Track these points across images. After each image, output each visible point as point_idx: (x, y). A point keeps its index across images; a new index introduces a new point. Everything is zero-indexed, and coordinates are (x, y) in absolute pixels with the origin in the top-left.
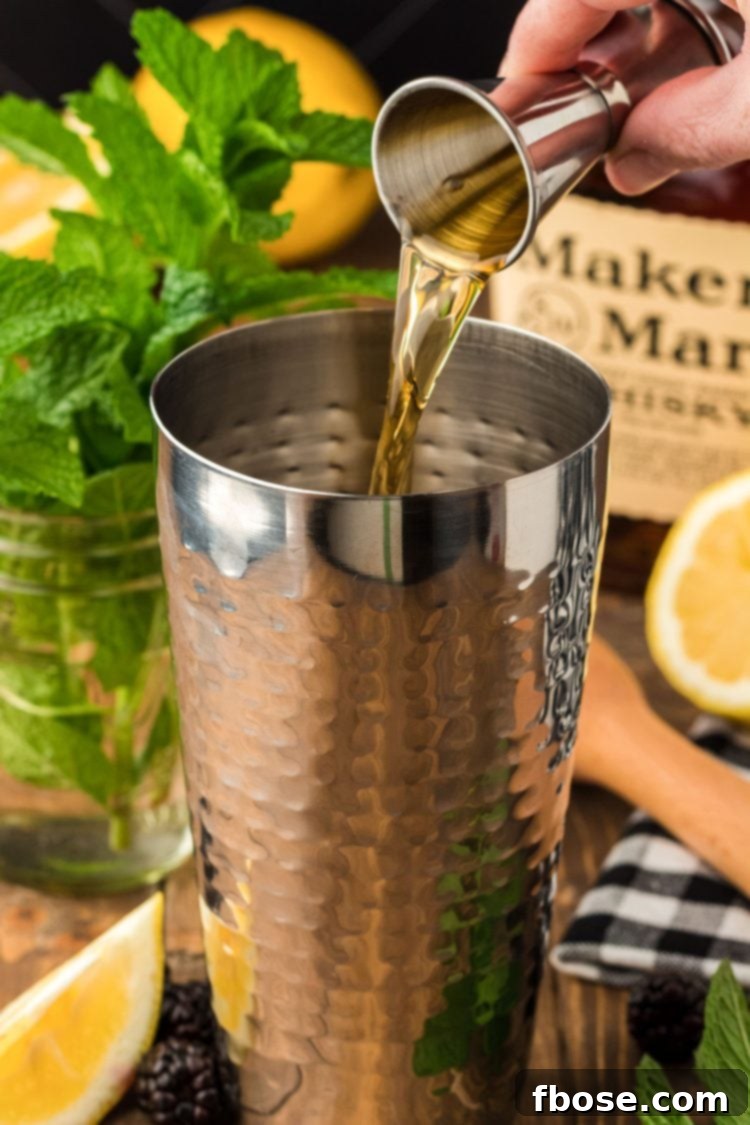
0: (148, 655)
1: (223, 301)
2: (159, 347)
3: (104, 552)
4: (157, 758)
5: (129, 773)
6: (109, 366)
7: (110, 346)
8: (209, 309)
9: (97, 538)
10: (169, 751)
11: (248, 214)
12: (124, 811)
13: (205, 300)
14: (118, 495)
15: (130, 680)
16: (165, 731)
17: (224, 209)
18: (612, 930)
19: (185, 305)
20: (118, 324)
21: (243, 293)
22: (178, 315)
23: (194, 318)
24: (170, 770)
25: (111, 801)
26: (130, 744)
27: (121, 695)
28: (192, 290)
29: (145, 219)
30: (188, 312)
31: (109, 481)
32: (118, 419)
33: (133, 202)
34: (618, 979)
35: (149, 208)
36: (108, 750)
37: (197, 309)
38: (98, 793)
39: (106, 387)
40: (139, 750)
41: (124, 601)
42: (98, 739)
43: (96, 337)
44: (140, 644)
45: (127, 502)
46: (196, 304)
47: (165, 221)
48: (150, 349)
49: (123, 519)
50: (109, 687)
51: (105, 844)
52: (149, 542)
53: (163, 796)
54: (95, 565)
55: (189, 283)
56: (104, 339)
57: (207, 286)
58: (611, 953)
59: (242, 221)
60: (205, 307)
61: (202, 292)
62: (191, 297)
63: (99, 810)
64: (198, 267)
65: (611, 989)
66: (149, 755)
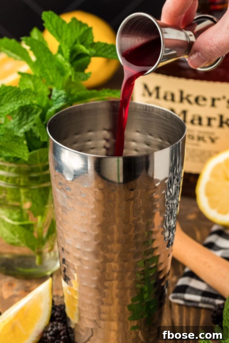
0: (47, 206)
1: (70, 99)
2: (50, 113)
3: (34, 175)
4: (50, 237)
5: (42, 242)
6: (36, 119)
7: (36, 113)
8: (66, 102)
9: (32, 171)
10: (54, 235)
11: (77, 73)
12: (40, 253)
13: (64, 99)
14: (38, 158)
15: (42, 214)
16: (52, 229)
17: (70, 72)
18: (188, 290)
19: (58, 100)
20: (38, 106)
21: (76, 96)
22: (56, 103)
23: (61, 104)
24: (54, 241)
25: (36, 250)
26: (42, 233)
27: (39, 218)
28: (60, 96)
29: (47, 75)
30: (59, 102)
31: (36, 153)
32: (38, 134)
33: (42, 69)
34: (189, 304)
35: (47, 71)
36: (35, 235)
37: (62, 101)
38: (32, 248)
39: (35, 125)
40: (45, 235)
41: (40, 190)
42: (32, 232)
43: (32, 110)
44: (45, 203)
45: (41, 160)
46: (62, 100)
47: (52, 75)
48: (48, 113)
49: (40, 165)
50: (36, 216)
51: (35, 263)
52: (47, 172)
53: (52, 249)
54: (31, 179)
55: (60, 94)
56: (35, 110)
57: (65, 94)
58: (188, 296)
59: (75, 75)
60: (64, 101)
61: (63, 96)
62: (60, 98)
63: (32, 253)
64: (62, 89)
65: (187, 307)
66: (48, 236)
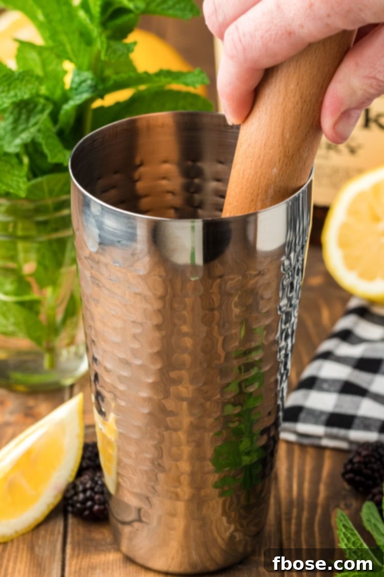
0: (64, 270)
1: (100, 87)
2: (67, 112)
3: (41, 218)
4: (69, 322)
5: (54, 330)
6: (41, 122)
7: (42, 111)
8: (93, 92)
9: (38, 211)
10: (74, 319)
11: (112, 43)
12: (51, 350)
13: (91, 87)
14: (46, 189)
15: (54, 283)
16: (72, 308)
17: (100, 43)
18: (302, 415)
19: (81, 89)
20: (47, 99)
21: (111, 83)
22: (77, 94)
23: (86, 96)
24: (76, 325)
25: (44, 344)
26: (54, 317)
27: (49, 291)
28: (84, 81)
29: (61, 44)
30: (82, 93)
31: (41, 183)
32: (46, 151)
33: (53, 35)
34: (306, 441)
35: (63, 38)
36: (43, 317)
37: (87, 91)
38: (38, 341)
39: (39, 131)
40: (59, 318)
41: (50, 242)
42: (37, 313)
43: (36, 106)
44: (59, 264)
45: (51, 192)
46: (86, 88)
47: (70, 43)
48: (62, 112)
49: (50, 202)
50: (42, 286)
52: (65, 212)
53: (72, 342)
54: (39, 224)
55: (83, 78)
56: (40, 107)
57: (92, 79)
58: (302, 427)
59: (109, 47)
60: (91, 90)
61: (89, 82)
62: (84, 85)
63: (38, 348)
64: (89, 69)
65: (302, 446)
66: (64, 321)
